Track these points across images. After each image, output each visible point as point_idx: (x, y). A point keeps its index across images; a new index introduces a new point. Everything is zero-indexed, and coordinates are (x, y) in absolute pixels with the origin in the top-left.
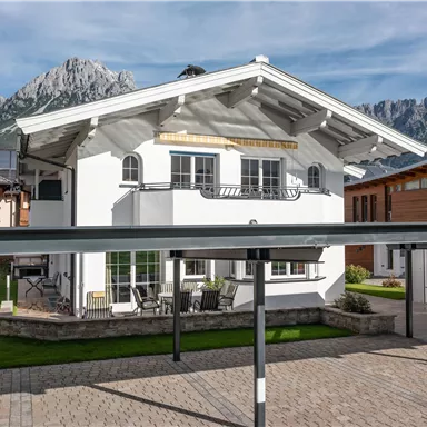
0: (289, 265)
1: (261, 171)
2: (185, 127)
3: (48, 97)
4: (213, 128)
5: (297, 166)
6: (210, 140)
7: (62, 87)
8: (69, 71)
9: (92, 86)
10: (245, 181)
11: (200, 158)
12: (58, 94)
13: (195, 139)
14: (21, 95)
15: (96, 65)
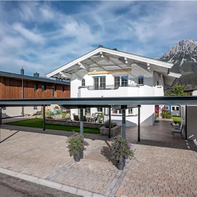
0: (118, 111)
1: (121, 80)
2: (95, 70)
3: (173, 55)
4: (103, 68)
5: (132, 77)
6: (103, 72)
7: (178, 51)
8: (180, 45)
9: (189, 48)
10: (115, 83)
11: (101, 78)
12: (176, 53)
13: (99, 72)
14: (165, 56)
15: (190, 41)
